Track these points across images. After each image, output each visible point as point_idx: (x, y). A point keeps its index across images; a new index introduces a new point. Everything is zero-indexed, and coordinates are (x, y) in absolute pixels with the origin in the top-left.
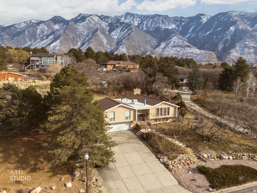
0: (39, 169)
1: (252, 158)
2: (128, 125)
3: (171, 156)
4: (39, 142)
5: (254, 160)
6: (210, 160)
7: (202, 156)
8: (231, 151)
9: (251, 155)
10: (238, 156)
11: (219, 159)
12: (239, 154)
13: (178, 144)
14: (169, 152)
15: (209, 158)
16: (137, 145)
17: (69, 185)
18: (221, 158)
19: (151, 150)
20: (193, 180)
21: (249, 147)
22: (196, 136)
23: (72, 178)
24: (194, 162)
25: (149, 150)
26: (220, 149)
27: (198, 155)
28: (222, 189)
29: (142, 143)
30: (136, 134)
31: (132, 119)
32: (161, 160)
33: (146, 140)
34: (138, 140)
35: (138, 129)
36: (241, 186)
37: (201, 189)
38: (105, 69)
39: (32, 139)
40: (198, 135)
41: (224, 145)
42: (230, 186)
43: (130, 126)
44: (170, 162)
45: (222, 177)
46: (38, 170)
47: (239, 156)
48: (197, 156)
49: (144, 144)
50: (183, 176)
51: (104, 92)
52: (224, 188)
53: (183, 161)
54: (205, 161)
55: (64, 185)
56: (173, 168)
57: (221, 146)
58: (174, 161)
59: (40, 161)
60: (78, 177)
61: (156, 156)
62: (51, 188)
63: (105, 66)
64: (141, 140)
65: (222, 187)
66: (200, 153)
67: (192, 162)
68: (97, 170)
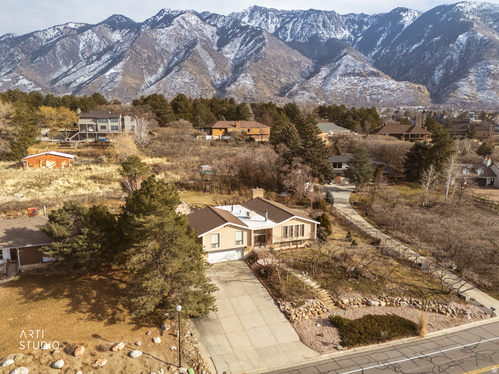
0: (119, 319)
1: (414, 305)
2: (240, 252)
3: (296, 302)
4: (114, 282)
5: (416, 308)
6: (352, 307)
7: (341, 301)
8: (385, 294)
9: (413, 299)
10: (393, 302)
11: (365, 306)
12: (396, 299)
13: (309, 283)
14: (293, 295)
15: (351, 304)
16: (251, 284)
17: (158, 340)
18: (368, 304)
19: (269, 292)
20: (319, 335)
21: (416, 287)
22: (339, 270)
23: (160, 331)
24: (328, 310)
25: (267, 293)
26: (370, 291)
27: (335, 300)
28: (357, 347)
29: (258, 281)
30: (250, 267)
31: (245, 244)
32: (282, 307)
33: (264, 277)
34: (253, 277)
35: (255, 259)
36: (384, 344)
37: (327, 347)
38: (208, 137)
39: (104, 278)
40: (343, 268)
41: (377, 285)
42: (368, 344)
43: (242, 254)
44: (293, 311)
45: (359, 331)
46: (117, 322)
47: (395, 301)
48: (334, 302)
49: (261, 282)
50: (308, 329)
51: (205, 188)
52: (359, 346)
53: (311, 309)
54: (345, 309)
55: (151, 340)
56: (297, 318)
57: (373, 286)
58: (298, 308)
59: (119, 309)
60: (169, 330)
61: (275, 301)
62: (136, 344)
63: (209, 131)
64: (257, 277)
65: (356, 344)
66: (339, 297)
67: (325, 310)
68: (192, 321)
